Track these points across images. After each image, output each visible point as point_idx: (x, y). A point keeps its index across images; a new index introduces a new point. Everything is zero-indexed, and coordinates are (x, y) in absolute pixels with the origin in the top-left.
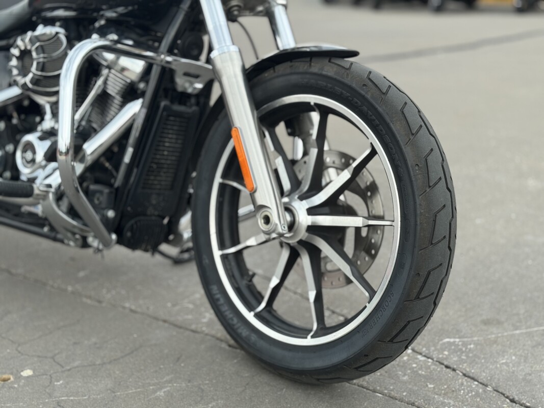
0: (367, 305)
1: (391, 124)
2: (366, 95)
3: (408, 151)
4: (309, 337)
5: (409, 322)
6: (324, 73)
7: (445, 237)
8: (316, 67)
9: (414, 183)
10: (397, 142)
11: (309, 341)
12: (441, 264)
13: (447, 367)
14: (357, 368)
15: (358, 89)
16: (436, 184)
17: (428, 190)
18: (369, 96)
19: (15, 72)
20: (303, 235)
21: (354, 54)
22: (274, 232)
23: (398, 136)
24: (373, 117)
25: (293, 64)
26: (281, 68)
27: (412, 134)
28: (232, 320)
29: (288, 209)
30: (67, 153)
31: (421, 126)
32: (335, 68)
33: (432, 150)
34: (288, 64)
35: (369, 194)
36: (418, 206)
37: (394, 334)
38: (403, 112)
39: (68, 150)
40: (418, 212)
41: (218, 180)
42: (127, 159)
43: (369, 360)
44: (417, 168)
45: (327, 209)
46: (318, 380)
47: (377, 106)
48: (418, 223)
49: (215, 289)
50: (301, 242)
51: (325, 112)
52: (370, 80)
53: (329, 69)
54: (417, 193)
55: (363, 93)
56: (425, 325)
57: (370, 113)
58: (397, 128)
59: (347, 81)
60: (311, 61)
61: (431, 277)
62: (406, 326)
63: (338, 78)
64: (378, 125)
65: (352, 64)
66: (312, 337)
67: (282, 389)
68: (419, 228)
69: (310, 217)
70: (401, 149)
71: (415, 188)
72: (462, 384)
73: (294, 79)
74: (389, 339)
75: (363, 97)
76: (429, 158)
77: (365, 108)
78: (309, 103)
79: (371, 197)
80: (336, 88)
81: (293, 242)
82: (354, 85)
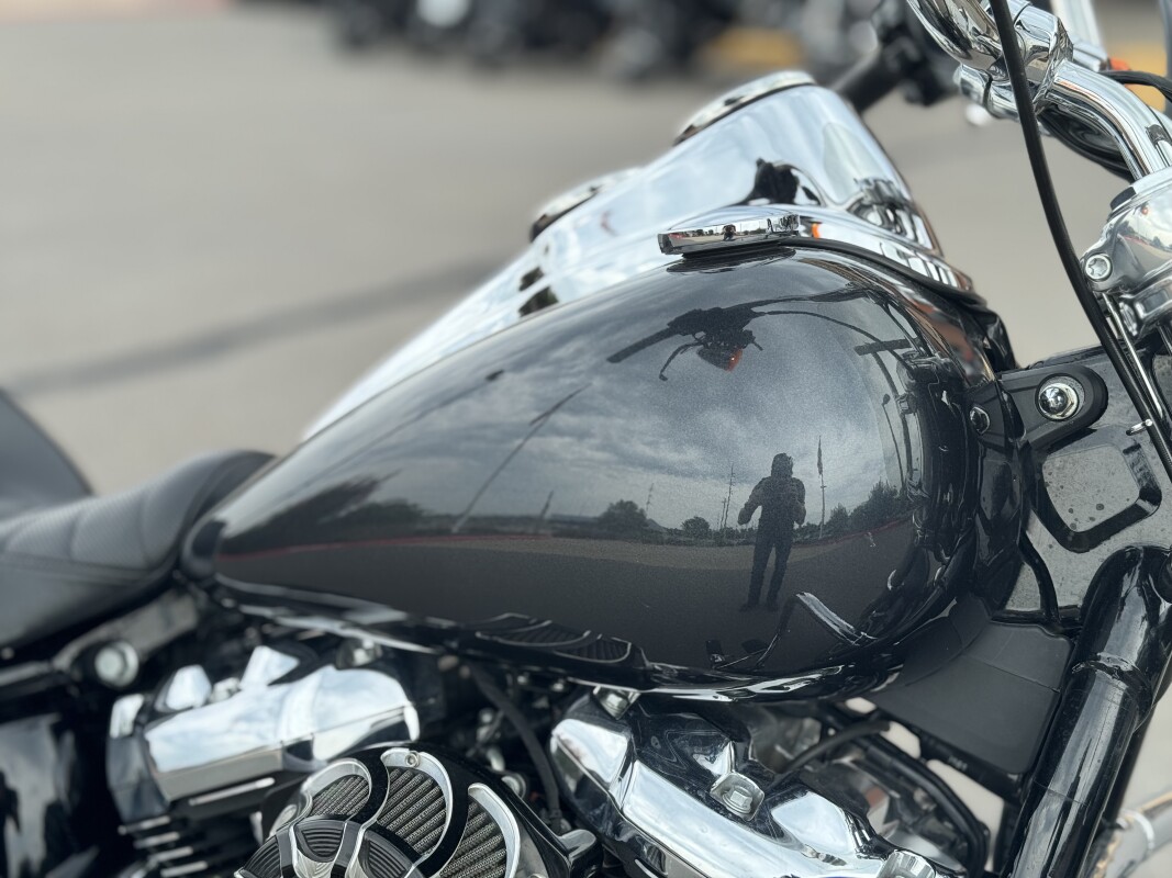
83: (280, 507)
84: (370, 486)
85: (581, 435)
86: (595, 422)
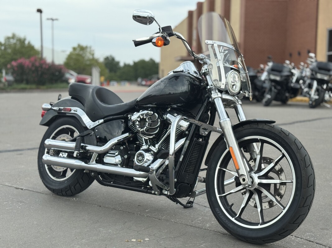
0: (283, 211)
1: (291, 146)
2: (281, 136)
3: (298, 155)
4: (259, 225)
5: (300, 216)
6: (264, 128)
7: (312, 185)
8: (260, 126)
9: (301, 166)
10: (294, 152)
11: (259, 227)
12: (311, 195)
13: (310, 241)
14: (279, 235)
15: (278, 134)
16: (308, 166)
17: (306, 168)
18: (282, 136)
19: (138, 127)
20: (256, 186)
21: (274, 122)
22: (247, 184)
23: (294, 150)
24: (284, 144)
25: (250, 125)
26: (246, 127)
27: (299, 149)
28: (226, 221)
29: (251, 177)
30: (172, 155)
31: (302, 147)
32: (268, 127)
33: (306, 155)
34: (248, 125)
35: (280, 173)
36: (302, 174)
37: (294, 220)
38: (295, 142)
39: (173, 154)
40: (303, 176)
41: (218, 168)
42: (181, 160)
43: (285, 231)
44: (301, 161)
45: (264, 177)
46: (263, 241)
47: (285, 140)
48: (303, 180)
49: (217, 209)
50: (255, 189)
51: (263, 142)
52: (282, 131)
53: (266, 127)
54: (302, 169)
55: (279, 135)
56: (305, 218)
57: (283, 142)
58: (293, 147)
59: (273, 131)
60: (258, 124)
61: (308, 199)
62: (299, 217)
63: (269, 130)
64: (286, 146)
65: (274, 126)
66: (260, 225)
67: (248, 246)
68: (303, 181)
69: (259, 180)
70: (295, 155)
71: (301, 168)
72: (317, 246)
73: (251, 130)
74: (292, 222)
75: (280, 136)
76: (305, 157)
77: (281, 141)
78: (258, 139)
79: (280, 174)
80: (269, 133)
81: (252, 189)
82: (276, 133)
83: (142, 98)
84: (151, 95)
85: (167, 89)
86: (168, 88)
